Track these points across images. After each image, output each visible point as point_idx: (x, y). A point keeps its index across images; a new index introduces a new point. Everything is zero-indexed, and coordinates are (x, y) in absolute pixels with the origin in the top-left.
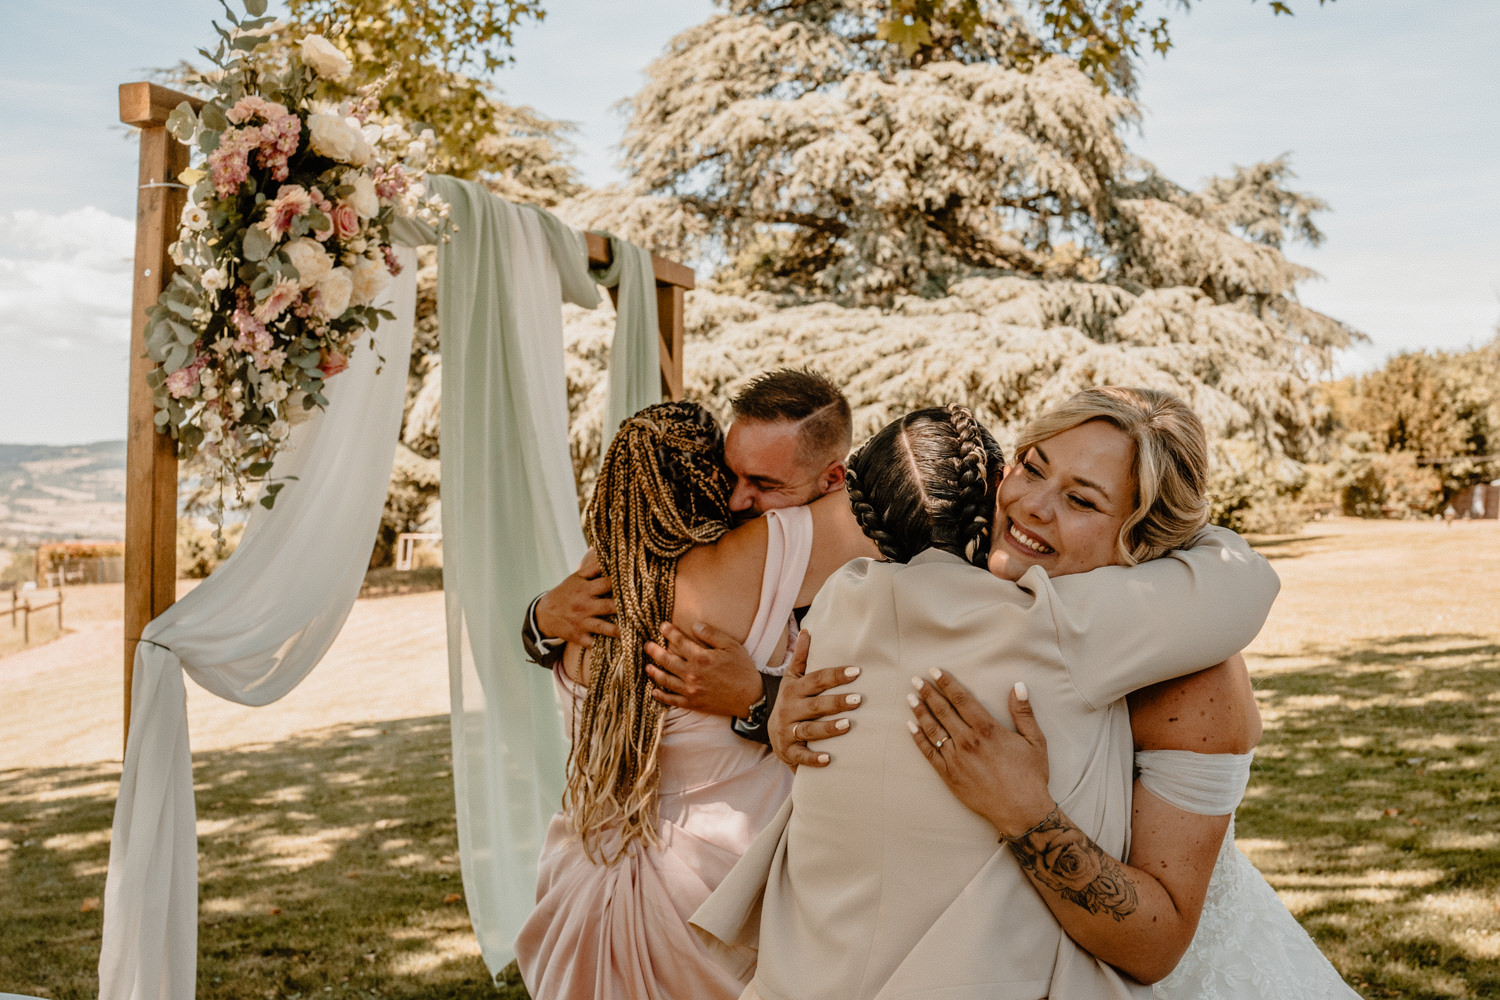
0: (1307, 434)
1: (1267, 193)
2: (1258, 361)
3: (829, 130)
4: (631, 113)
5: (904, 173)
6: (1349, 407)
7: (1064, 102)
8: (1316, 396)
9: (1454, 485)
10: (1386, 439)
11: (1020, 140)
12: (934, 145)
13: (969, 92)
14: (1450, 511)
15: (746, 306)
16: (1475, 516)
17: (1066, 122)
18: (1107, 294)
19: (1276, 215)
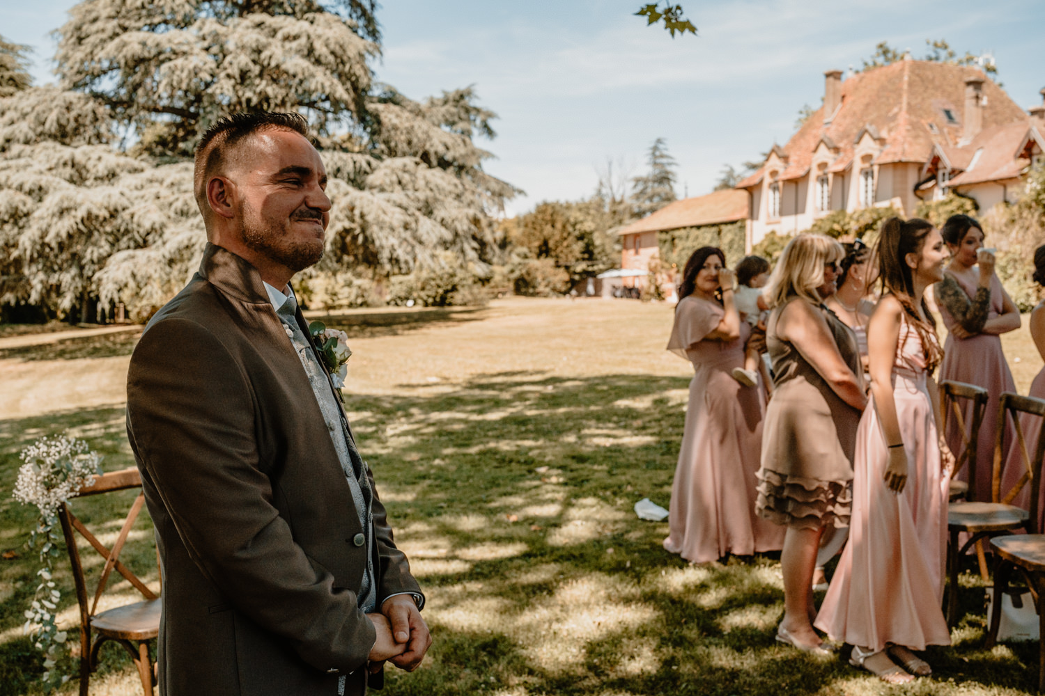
0: (492, 248)
1: (462, 107)
2: (456, 203)
3: (184, 53)
4: (61, 39)
5: (232, 82)
6: (515, 233)
7: (332, 42)
8: (495, 226)
9: (577, 277)
10: (537, 251)
11: (305, 63)
12: (251, 65)
13: (274, 32)
14: (574, 292)
15: (136, 163)
16: (589, 295)
17: (333, 53)
18: (362, 160)
19: (469, 120)
